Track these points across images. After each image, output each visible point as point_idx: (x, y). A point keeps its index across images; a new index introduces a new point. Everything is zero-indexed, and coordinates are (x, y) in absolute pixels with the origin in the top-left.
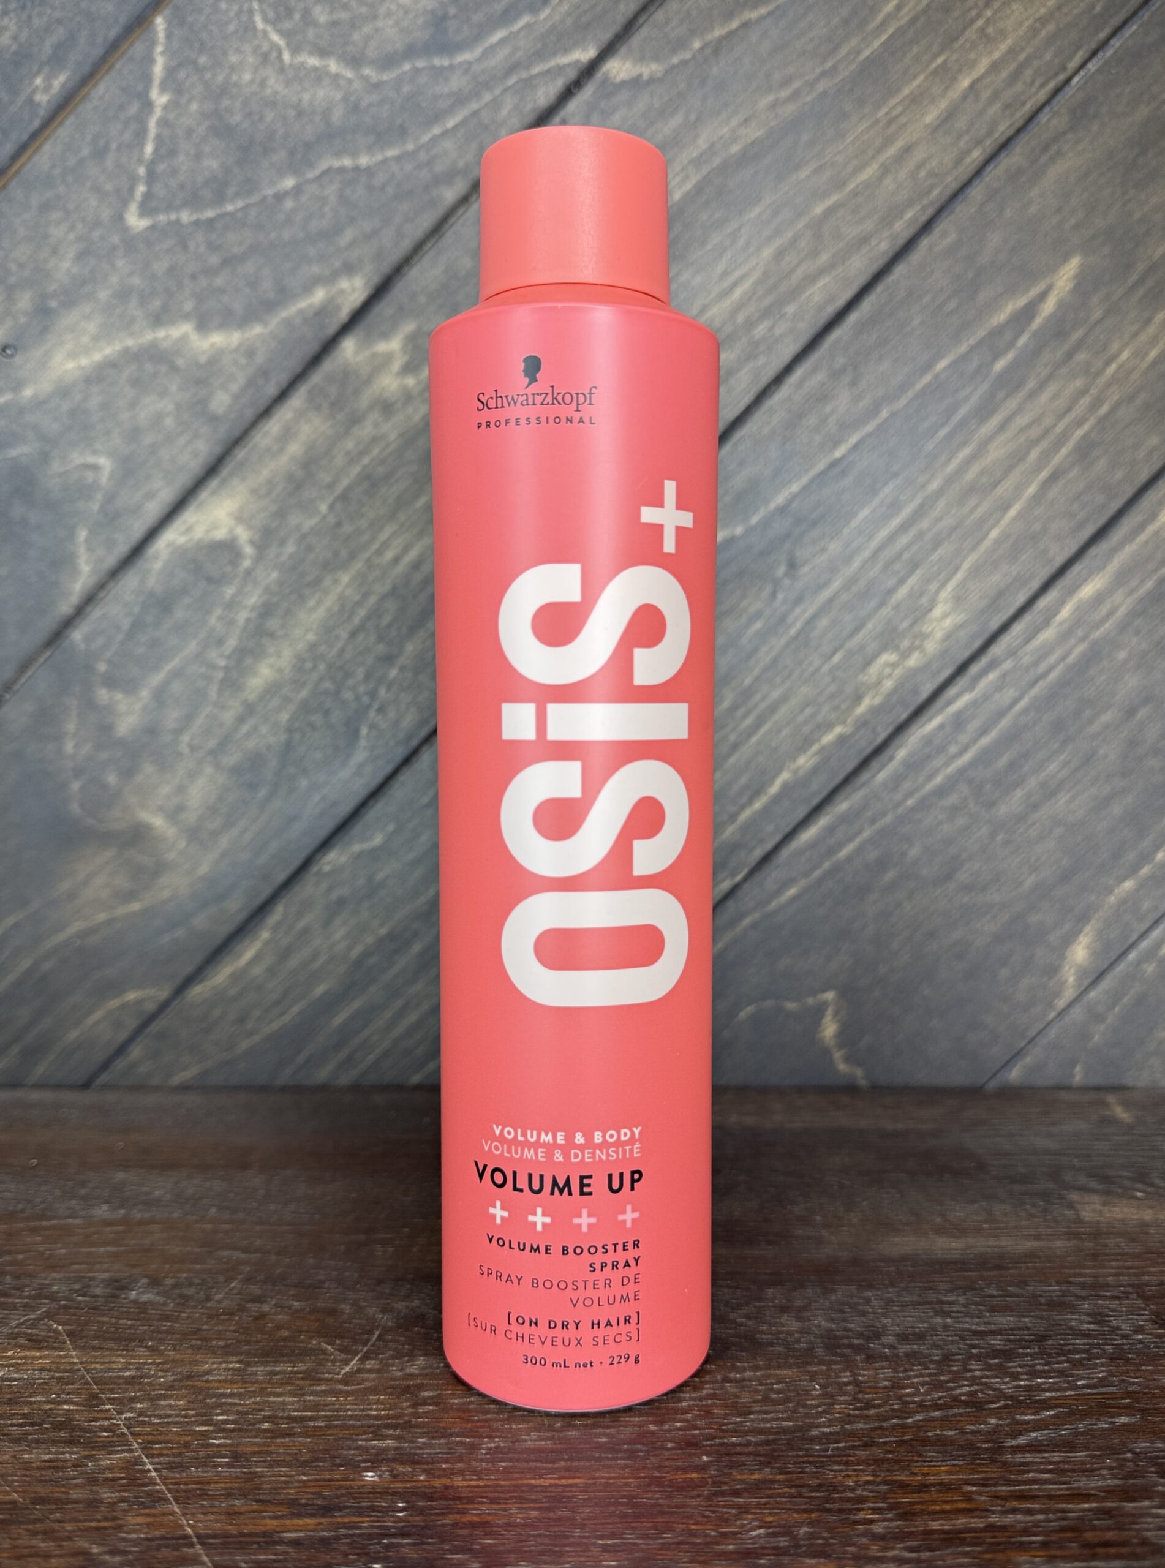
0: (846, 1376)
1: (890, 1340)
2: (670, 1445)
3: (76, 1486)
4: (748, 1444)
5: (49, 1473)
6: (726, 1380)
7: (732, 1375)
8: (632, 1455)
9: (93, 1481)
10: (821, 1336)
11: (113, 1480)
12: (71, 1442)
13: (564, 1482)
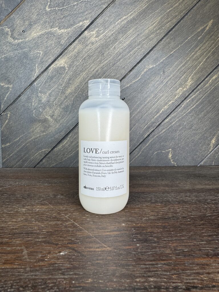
0: (206, 206)
1: (210, 201)
2: (180, 218)
3: (63, 228)
4: (195, 217)
5: (56, 226)
6: (183, 207)
7: (184, 206)
8: (174, 219)
9: (66, 227)
10: (196, 200)
11: (70, 227)
12: (58, 221)
13: (164, 224)
